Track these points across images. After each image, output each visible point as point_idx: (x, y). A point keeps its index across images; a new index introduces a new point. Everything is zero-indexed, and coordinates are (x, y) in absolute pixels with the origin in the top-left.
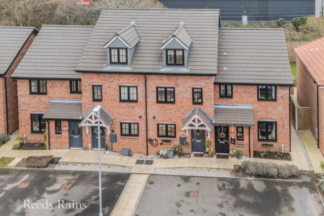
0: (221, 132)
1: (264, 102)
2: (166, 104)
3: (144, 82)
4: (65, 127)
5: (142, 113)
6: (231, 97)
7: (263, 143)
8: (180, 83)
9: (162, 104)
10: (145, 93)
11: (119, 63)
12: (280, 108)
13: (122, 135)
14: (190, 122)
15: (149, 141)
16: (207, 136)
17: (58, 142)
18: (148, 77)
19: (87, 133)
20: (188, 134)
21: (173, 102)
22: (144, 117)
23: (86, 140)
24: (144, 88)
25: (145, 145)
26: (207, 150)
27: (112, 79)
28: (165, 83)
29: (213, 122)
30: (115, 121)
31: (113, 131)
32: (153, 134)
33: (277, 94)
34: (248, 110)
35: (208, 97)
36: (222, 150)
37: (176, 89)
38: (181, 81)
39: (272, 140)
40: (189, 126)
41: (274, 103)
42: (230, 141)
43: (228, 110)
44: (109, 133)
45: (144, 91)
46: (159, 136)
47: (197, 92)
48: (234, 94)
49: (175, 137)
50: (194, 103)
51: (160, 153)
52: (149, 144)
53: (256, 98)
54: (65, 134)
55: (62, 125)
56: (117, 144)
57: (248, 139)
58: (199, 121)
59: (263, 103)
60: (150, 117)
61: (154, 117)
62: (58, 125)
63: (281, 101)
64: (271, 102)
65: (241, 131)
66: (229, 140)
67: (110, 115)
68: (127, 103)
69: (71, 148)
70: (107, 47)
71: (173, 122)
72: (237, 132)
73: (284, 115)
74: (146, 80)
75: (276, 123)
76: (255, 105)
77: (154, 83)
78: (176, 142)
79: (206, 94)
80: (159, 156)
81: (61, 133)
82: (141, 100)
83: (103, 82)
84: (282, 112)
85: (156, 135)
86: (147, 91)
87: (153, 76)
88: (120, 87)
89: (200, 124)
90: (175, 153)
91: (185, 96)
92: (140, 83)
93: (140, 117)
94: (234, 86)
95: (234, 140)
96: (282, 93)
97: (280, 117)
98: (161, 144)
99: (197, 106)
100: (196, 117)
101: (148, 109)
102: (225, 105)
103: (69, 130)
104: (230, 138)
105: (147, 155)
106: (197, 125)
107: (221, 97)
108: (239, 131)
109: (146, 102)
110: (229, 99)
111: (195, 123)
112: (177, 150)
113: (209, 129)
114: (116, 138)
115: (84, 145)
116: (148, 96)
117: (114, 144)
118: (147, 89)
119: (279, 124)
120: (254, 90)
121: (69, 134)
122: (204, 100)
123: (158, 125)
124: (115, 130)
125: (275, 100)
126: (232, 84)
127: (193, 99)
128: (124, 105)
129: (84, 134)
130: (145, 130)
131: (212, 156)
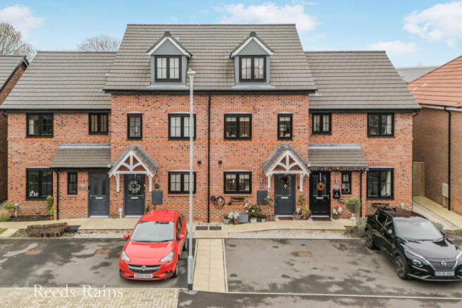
0: (319, 181)
1: (377, 139)
2: (238, 142)
3: (206, 107)
4: (83, 182)
5: (202, 155)
6: (329, 133)
7: (374, 201)
8: (261, 107)
9: (233, 142)
10: (207, 124)
11: (168, 80)
12: (399, 148)
13: (170, 192)
14: (278, 163)
15: (211, 200)
16: (299, 188)
17: (72, 207)
18: (215, 99)
19: (118, 190)
20: (269, 187)
21: (249, 138)
22: (204, 163)
23: (115, 202)
24: (207, 118)
25: (205, 207)
26: (298, 210)
27: (158, 104)
28: (238, 107)
29: (309, 165)
30: (160, 170)
31: (157, 186)
32: (217, 189)
33: (396, 126)
34: (356, 151)
35: (301, 128)
36: (320, 208)
37: (254, 117)
38: (262, 102)
39: (386, 198)
40: (275, 169)
41: (390, 140)
42: (332, 195)
43: (326, 151)
44: (150, 190)
45: (207, 121)
46: (225, 192)
47: (285, 123)
48: (334, 128)
49: (250, 192)
50: (279, 138)
51: (230, 216)
52: (211, 205)
53: (365, 133)
54: (83, 194)
55: (79, 179)
56: (163, 206)
57: (358, 191)
58: (291, 161)
59: (375, 141)
60: (214, 163)
61: (220, 163)
62: (71, 181)
63: (401, 136)
64: (387, 139)
65: (347, 180)
66: (330, 193)
67: (153, 160)
68: (181, 142)
69: (91, 217)
70: (152, 55)
71: (248, 168)
72: (343, 182)
73: (405, 158)
74: (210, 104)
75: (392, 170)
76: (364, 145)
77: (223, 107)
78: (252, 200)
79: (298, 124)
80: (228, 220)
81: (76, 194)
82: (201, 134)
83: (144, 108)
84: (402, 153)
85: (222, 190)
86: (211, 121)
87: (220, 98)
88: (170, 116)
89: (293, 165)
90: (251, 216)
91: (267, 127)
92: (200, 109)
93: (199, 163)
94: (334, 117)
95: (338, 192)
96: (404, 125)
97: (400, 160)
98: (230, 204)
99: (284, 142)
100: (287, 154)
101: (212, 150)
102: (321, 146)
103: (89, 188)
104: (331, 191)
105: (208, 222)
106: (288, 167)
107: (314, 133)
108: (344, 180)
109: (209, 139)
110: (327, 137)
111: (285, 164)
112: (253, 211)
113: (304, 172)
114: (162, 197)
115: (112, 210)
116: (211, 128)
117: (158, 206)
118: (211, 118)
119: (398, 172)
120: (362, 121)
121: (89, 194)
122: (295, 133)
123: (225, 174)
124: (160, 184)
125: (392, 135)
126: (329, 113)
127: (279, 132)
128: (174, 144)
129: (112, 193)
130: (206, 182)
131: (307, 219)
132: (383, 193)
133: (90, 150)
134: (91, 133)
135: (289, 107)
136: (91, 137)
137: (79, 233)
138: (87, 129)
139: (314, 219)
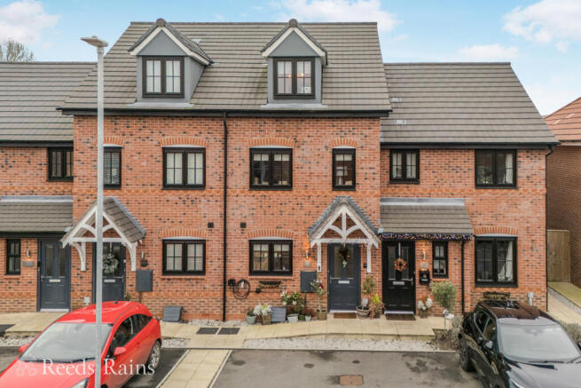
0: (397, 257)
1: (490, 191)
2: (270, 192)
3: (220, 137)
4: (29, 254)
5: (215, 214)
6: (416, 181)
7: (487, 289)
8: (306, 139)
9: (262, 192)
10: (222, 165)
11: (163, 95)
12: (525, 205)
13: (165, 272)
14: (329, 225)
15: (230, 283)
16: (365, 267)
17: (12, 294)
18: (233, 125)
19: (83, 268)
20: (320, 264)
21: (289, 187)
22: (218, 225)
23: (79, 288)
24: (222, 154)
25: (219, 295)
26: (365, 301)
27: (147, 132)
28: (270, 137)
29: (381, 230)
30: (149, 237)
31: (144, 263)
32: (238, 268)
33: (519, 170)
34: (456, 208)
35: (368, 171)
36: (399, 300)
37: (296, 154)
38: (308, 131)
39: (506, 284)
40: (325, 235)
41: (511, 193)
42: (417, 278)
43: (411, 208)
44: (134, 268)
45: (222, 159)
46: (252, 272)
47: (343, 163)
48: (423, 174)
49: (290, 273)
50: (335, 187)
51: (256, 311)
52: (229, 294)
53: (471, 181)
54: (29, 274)
55: (24, 250)
56: (153, 294)
57: (458, 273)
58: (350, 223)
59: (487, 193)
60: (233, 225)
61: (243, 225)
62: (12, 251)
63: (528, 186)
64: (505, 191)
65: (442, 255)
66: (414, 276)
67: (138, 221)
68: (181, 192)
69: (42, 310)
70: (138, 56)
71: (285, 234)
72: (434, 258)
73: (534, 220)
74: (226, 132)
75: (515, 240)
76: (469, 200)
77: (247, 137)
78: (292, 286)
79: (363, 165)
80: (254, 318)
81: (19, 273)
82: (214, 181)
83: (125, 139)
84: (530, 213)
85: (245, 269)
86: (229, 159)
87: (243, 123)
88: (166, 151)
89: (352, 229)
90: (290, 311)
91: (315, 169)
92: (212, 141)
93: (211, 225)
94: (423, 155)
95: (427, 273)
96: (532, 168)
97: (526, 225)
98: (258, 291)
99: (343, 193)
100: (344, 211)
101: (230, 205)
102: (403, 201)
103: (39, 264)
104: (417, 273)
105: (224, 320)
106: (344, 232)
107: (393, 181)
108: (437, 254)
109: (226, 187)
110: (412, 187)
111: (341, 228)
112: (294, 303)
113: (371, 241)
114: (152, 280)
115: (73, 301)
116: (229, 170)
117: (145, 294)
118: (229, 154)
119: (523, 243)
120: (467, 161)
121: (40, 273)
122: (359, 179)
123: (252, 243)
124: (149, 259)
125: (514, 185)
126: (415, 149)
127: (334, 178)
128: (172, 196)
129: (74, 272)
130: (221, 256)
131: (377, 316)
132: (501, 277)
133: (48, 205)
134: (51, 178)
135: (349, 138)
136: (51, 185)
137: (7, 337)
138: (44, 173)
139: (389, 317)
